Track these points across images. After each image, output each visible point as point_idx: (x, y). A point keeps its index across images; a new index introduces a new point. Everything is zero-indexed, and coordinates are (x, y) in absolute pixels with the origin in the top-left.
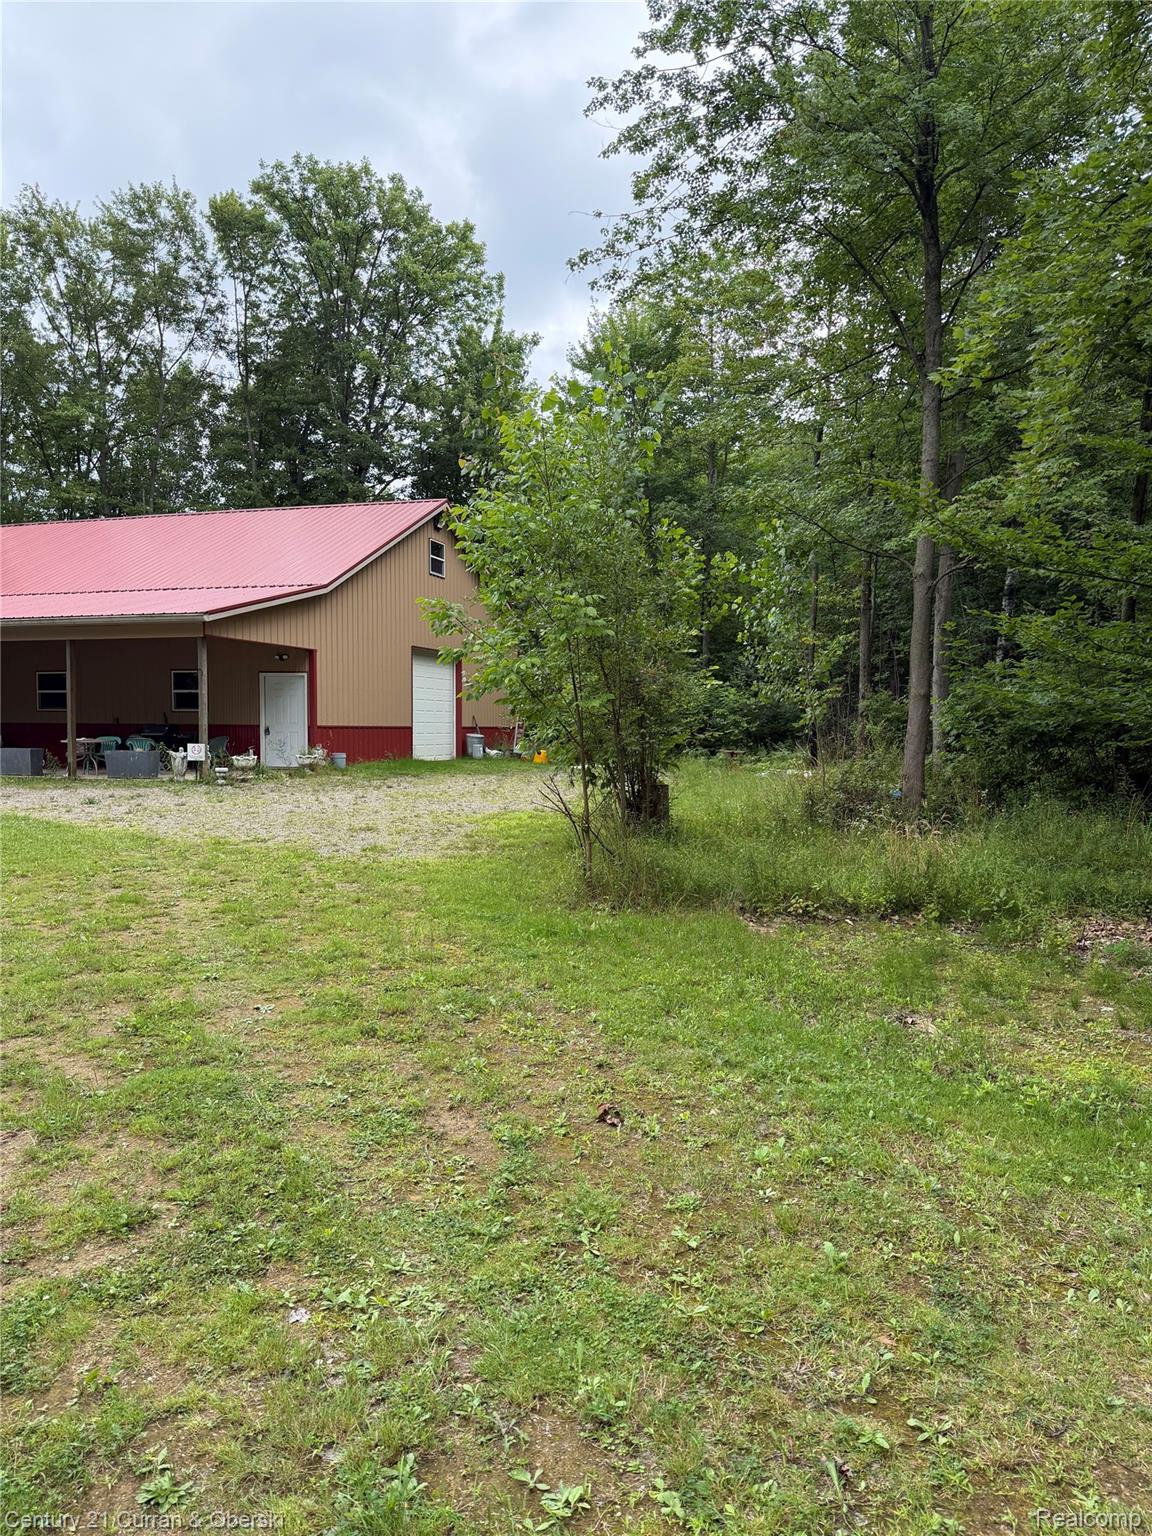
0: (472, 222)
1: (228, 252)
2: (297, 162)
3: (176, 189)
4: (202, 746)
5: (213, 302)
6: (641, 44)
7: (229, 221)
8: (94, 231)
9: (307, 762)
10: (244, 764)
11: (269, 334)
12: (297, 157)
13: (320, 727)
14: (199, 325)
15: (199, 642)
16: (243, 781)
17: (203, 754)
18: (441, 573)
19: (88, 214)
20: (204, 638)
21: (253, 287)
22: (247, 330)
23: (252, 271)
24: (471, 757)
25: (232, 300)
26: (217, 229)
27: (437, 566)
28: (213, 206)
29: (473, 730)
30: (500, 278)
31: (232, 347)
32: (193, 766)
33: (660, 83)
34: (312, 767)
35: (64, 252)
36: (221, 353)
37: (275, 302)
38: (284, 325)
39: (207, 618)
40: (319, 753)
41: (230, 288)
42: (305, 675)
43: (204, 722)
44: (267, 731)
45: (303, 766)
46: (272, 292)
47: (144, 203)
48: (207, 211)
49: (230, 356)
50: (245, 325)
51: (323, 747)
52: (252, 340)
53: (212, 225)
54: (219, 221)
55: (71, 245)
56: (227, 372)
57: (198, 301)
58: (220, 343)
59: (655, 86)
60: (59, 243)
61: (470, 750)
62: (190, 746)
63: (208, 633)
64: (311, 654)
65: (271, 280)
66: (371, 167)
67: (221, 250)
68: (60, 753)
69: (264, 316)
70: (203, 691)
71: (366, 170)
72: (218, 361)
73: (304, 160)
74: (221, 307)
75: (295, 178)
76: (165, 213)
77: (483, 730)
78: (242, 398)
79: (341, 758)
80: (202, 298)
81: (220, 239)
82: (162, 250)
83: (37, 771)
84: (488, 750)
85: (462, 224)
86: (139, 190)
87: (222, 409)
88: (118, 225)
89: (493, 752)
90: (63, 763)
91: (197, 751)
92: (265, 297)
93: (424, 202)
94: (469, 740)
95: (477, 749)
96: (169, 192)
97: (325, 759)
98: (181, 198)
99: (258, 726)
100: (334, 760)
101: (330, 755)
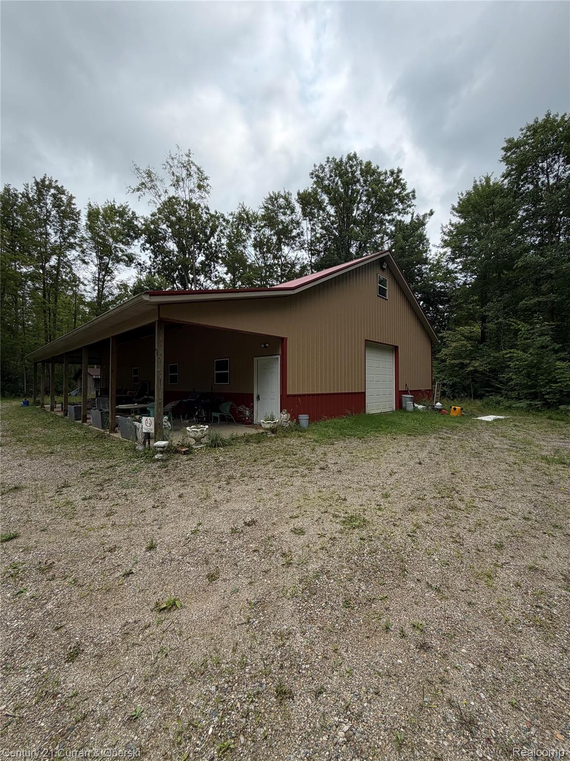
0: (401, 168)
1: (304, 211)
7: (306, 199)
9: (268, 426)
13: (287, 395)
18: (385, 296)
21: (314, 225)
22: (312, 242)
24: (405, 410)
25: (305, 229)
27: (382, 292)
28: (299, 194)
29: (406, 392)
30: (414, 191)
31: (306, 246)
34: (272, 430)
36: (303, 250)
40: (286, 417)
41: (305, 225)
42: (279, 357)
44: (258, 398)
47: (273, 199)
48: (297, 198)
49: (306, 250)
51: (288, 412)
53: (299, 202)
54: (302, 200)
58: (302, 246)
61: (404, 405)
64: (282, 341)
66: (357, 154)
67: (302, 210)
69: (318, 235)
71: (355, 155)
72: (302, 253)
73: (330, 160)
74: (302, 233)
75: (326, 169)
76: (281, 201)
77: (412, 392)
79: (304, 419)
81: (302, 206)
84: (416, 405)
85: (396, 169)
86: (272, 195)
88: (266, 208)
89: (420, 407)
94: (403, 399)
95: (410, 406)
96: (282, 193)
97: (291, 419)
98: (287, 195)
99: (252, 395)
100: (298, 422)
101: (294, 417)
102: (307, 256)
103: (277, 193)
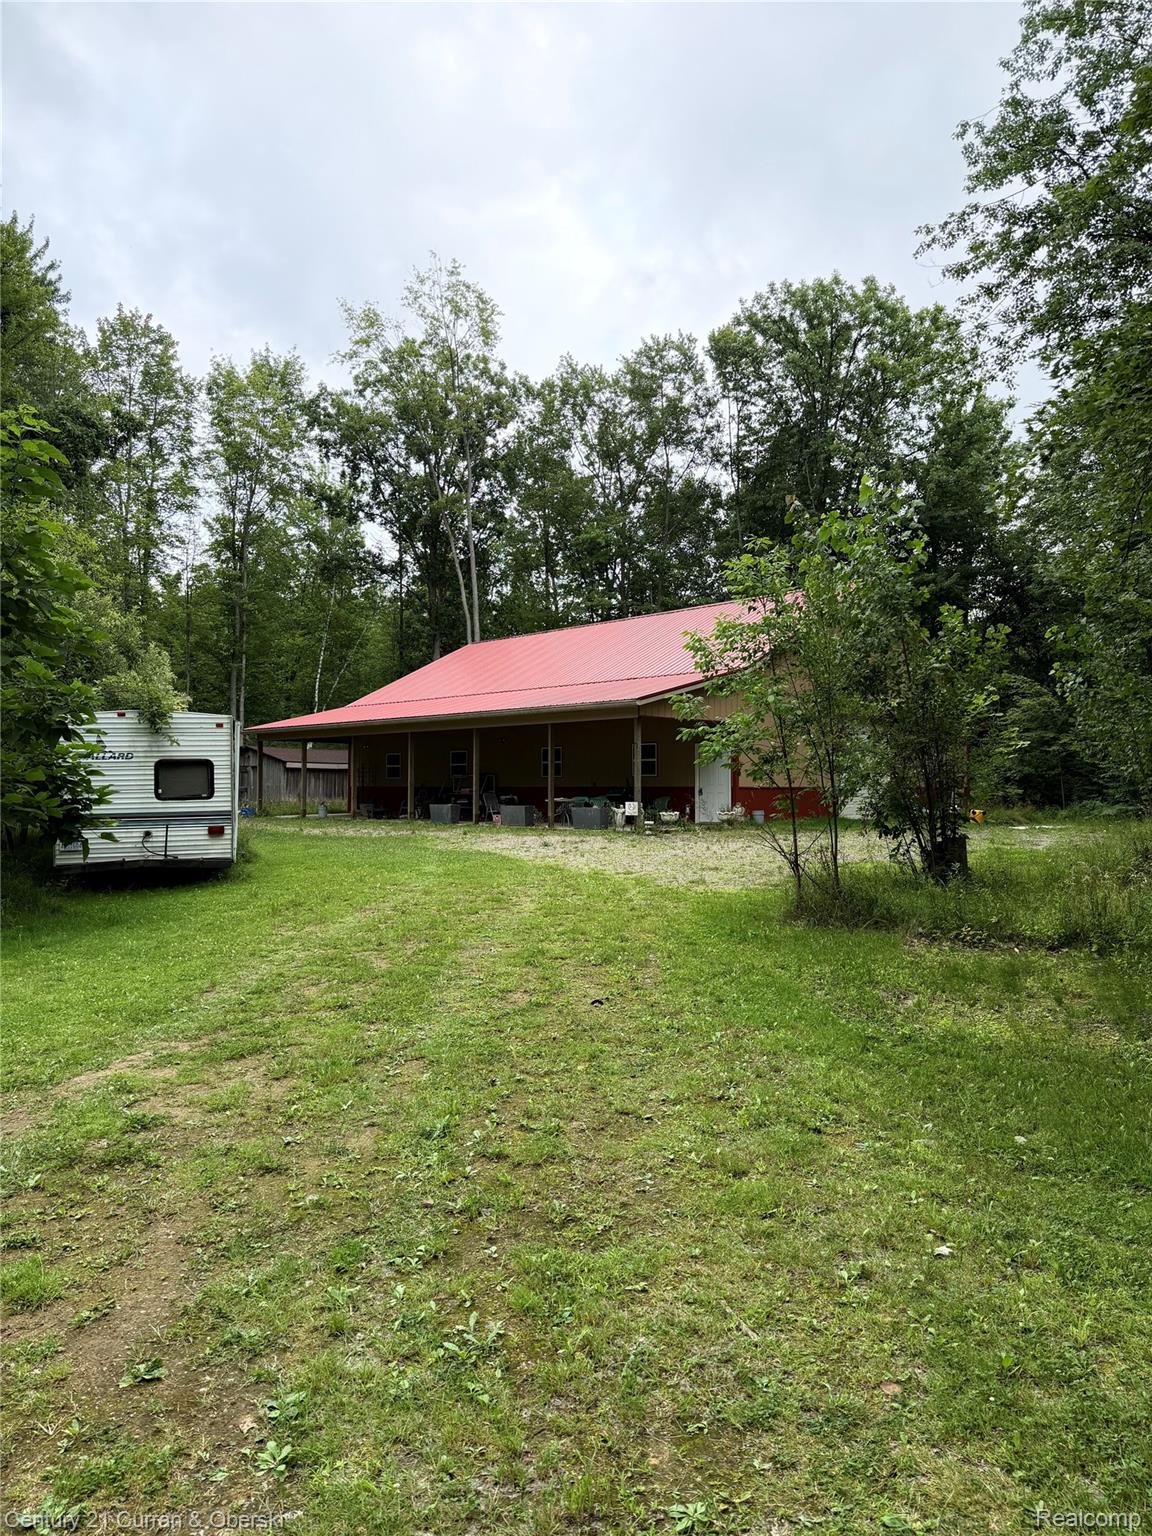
0: (941, 304)
1: (725, 377)
2: (772, 291)
3: (681, 335)
4: (636, 804)
5: (710, 422)
6: (969, 183)
7: (725, 350)
8: (616, 382)
9: (725, 817)
10: (668, 818)
11: (761, 441)
12: (772, 285)
13: (741, 788)
14: (699, 445)
15: (636, 722)
16: (667, 832)
17: (636, 810)
19: (612, 369)
20: (640, 717)
21: (745, 403)
22: (740, 442)
23: (743, 388)
25: (727, 418)
26: (715, 359)
28: (712, 339)
30: (972, 352)
31: (727, 458)
32: (630, 820)
33: (983, 215)
34: (730, 822)
35: (591, 403)
36: (718, 466)
37: (764, 412)
38: (774, 430)
39: (639, 703)
40: (739, 810)
41: (727, 408)
43: (638, 785)
44: (701, 792)
45: (723, 821)
46: (762, 403)
47: (653, 353)
48: (707, 345)
49: (726, 465)
50: (738, 436)
51: (744, 805)
52: (744, 448)
53: (711, 357)
54: (718, 351)
55: (598, 398)
56: (725, 481)
57: (698, 424)
58: (717, 456)
59: (978, 221)
60: (587, 396)
62: (627, 803)
63: (642, 714)
65: (760, 394)
66: (841, 278)
67: (719, 376)
68: (543, 808)
69: (756, 425)
70: (638, 760)
71: (837, 281)
73: (778, 286)
74: (718, 427)
75: (771, 303)
76: (673, 357)
78: (736, 501)
79: (759, 815)
80: (701, 421)
81: (719, 367)
82: (669, 389)
83: (530, 823)
85: (932, 308)
86: (650, 343)
87: (721, 514)
88: (634, 373)
90: (545, 818)
91: (632, 808)
92: (757, 409)
93: (898, 294)
96: (675, 338)
97: (745, 815)
98: (686, 341)
99: (693, 788)
100: (752, 817)
101: (749, 812)
102: (729, 479)
103: (661, 340)
